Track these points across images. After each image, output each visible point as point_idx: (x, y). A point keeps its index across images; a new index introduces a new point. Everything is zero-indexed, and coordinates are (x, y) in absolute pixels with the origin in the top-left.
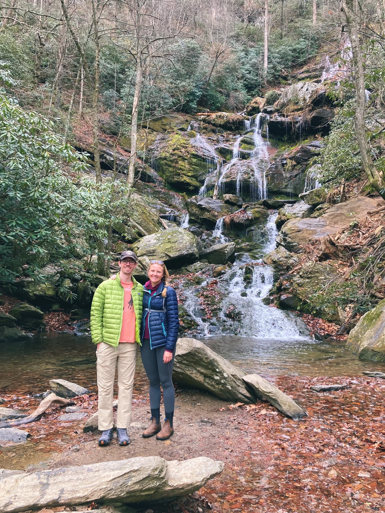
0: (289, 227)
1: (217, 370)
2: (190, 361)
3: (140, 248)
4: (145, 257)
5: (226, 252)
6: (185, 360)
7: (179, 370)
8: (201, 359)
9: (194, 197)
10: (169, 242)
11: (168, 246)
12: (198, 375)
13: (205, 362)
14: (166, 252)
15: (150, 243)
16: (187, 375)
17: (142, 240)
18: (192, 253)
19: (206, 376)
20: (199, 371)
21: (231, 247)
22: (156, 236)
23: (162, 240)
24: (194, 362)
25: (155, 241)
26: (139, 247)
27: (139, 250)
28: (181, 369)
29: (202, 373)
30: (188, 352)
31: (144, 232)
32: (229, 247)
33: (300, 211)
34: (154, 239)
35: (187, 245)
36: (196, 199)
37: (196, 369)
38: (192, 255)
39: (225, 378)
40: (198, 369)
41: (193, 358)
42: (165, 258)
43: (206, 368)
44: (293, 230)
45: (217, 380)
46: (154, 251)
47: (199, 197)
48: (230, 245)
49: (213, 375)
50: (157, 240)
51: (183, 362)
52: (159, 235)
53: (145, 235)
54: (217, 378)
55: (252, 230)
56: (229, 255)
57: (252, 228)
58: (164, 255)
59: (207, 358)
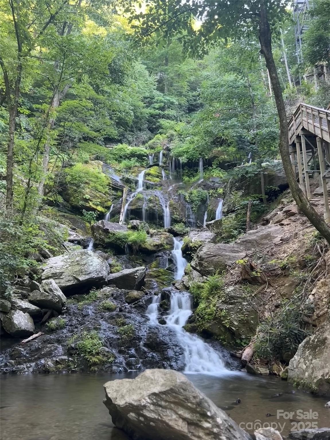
0: (205, 251)
1: (209, 414)
2: (169, 402)
3: (46, 271)
4: (51, 280)
5: (136, 277)
6: (162, 399)
7: (152, 415)
8: (187, 399)
9: (100, 221)
10: (78, 264)
11: (77, 268)
12: (180, 422)
13: (191, 403)
14: (74, 275)
15: (56, 265)
16: (164, 422)
17: (48, 262)
18: (102, 277)
19: (190, 423)
20: (180, 416)
21: (142, 271)
22: (63, 258)
23: (69, 262)
24: (174, 403)
25: (62, 263)
26: (44, 269)
27: (44, 273)
28: (155, 413)
29: (184, 419)
30: (168, 388)
31: (49, 253)
32: (139, 272)
33: (206, 239)
34: (62, 261)
35: (97, 268)
36: (103, 223)
37: (176, 413)
38: (102, 279)
39: (218, 426)
40: (180, 413)
41: (175, 397)
42: (72, 282)
43: (192, 411)
44: (209, 254)
45: (207, 429)
46: (61, 274)
47: (105, 221)
48: (140, 270)
49: (200, 421)
50: (65, 262)
51: (160, 403)
52: (67, 257)
53: (50, 257)
54: (206, 425)
55: (159, 256)
56: (139, 281)
57: (160, 254)
58: (71, 278)
59: (194, 397)
